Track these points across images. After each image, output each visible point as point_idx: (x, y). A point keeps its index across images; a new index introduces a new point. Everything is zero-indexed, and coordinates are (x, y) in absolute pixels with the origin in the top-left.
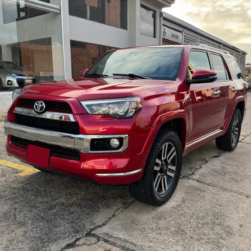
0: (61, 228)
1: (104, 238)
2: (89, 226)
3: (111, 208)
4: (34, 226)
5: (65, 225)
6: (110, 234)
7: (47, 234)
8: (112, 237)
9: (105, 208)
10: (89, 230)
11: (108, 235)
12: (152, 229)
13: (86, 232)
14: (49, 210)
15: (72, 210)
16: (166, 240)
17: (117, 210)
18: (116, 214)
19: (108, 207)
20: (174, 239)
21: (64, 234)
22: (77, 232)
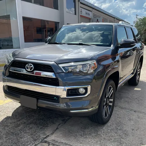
0: (25, 139)
1: (53, 143)
2: (42, 136)
3: (55, 124)
4: (7, 139)
5: (27, 137)
6: (56, 140)
7: (16, 144)
8: (57, 142)
9: (51, 124)
10: (42, 139)
11: (55, 141)
12: (81, 135)
13: (41, 140)
14: (16, 127)
15: (31, 126)
16: (90, 141)
17: (59, 125)
18: (59, 127)
19: (53, 123)
20: (95, 141)
21: (27, 142)
22: (35, 140)
